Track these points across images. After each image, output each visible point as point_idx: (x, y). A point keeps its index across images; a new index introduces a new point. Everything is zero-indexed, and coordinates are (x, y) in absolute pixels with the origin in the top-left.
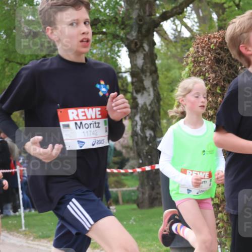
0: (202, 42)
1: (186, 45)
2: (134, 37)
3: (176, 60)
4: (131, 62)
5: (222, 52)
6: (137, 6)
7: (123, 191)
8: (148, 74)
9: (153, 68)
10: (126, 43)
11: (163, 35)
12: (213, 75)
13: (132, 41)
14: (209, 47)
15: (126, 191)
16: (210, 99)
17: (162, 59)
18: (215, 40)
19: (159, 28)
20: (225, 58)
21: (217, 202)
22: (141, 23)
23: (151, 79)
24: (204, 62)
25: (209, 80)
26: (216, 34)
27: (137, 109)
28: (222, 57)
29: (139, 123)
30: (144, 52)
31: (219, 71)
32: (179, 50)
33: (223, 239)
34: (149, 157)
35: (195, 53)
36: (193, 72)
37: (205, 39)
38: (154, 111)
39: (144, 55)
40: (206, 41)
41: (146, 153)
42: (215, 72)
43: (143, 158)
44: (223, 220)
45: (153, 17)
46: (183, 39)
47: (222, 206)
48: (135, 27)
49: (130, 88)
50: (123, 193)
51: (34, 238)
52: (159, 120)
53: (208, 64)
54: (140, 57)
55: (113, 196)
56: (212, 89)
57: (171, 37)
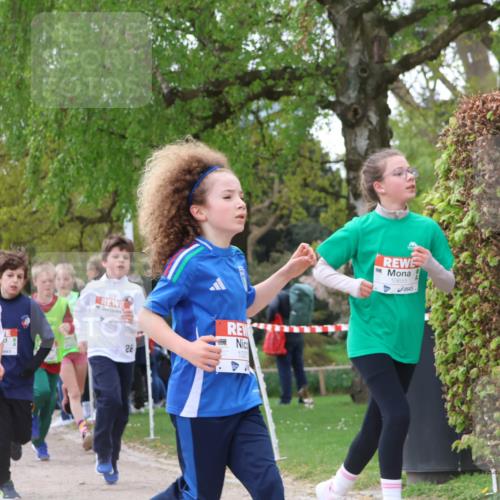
0: (471, 108)
1: (443, 114)
2: (353, 101)
3: (425, 139)
4: (346, 144)
6: (357, 46)
7: (327, 371)
10: (339, 112)
11: (404, 97)
13: (348, 108)
14: (484, 117)
15: (333, 371)
17: (402, 139)
18: (494, 105)
19: (395, 83)
22: (365, 75)
24: (474, 143)
30: (370, 127)
32: (431, 122)
35: (459, 127)
36: (455, 162)
37: (477, 103)
39: (370, 131)
40: (478, 106)
45: (385, 65)
46: (438, 104)
48: (355, 84)
49: (345, 190)
50: (328, 375)
51: (170, 453)
54: (361, 135)
55: (310, 379)
57: (418, 100)
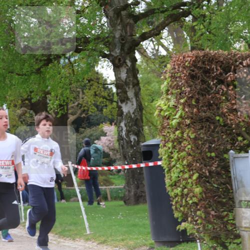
0: (178, 60)
1: (163, 62)
2: (118, 54)
3: (155, 74)
4: (115, 75)
5: (196, 69)
6: (119, 27)
7: (111, 188)
8: (131, 86)
9: (135, 81)
10: (111, 60)
11: (143, 53)
12: (189, 89)
13: (116, 58)
14: (184, 64)
15: (114, 188)
16: (187, 110)
17: (143, 74)
18: (189, 59)
19: (139, 46)
20: (198, 74)
21: (196, 201)
22: (124, 42)
23: (134, 91)
24: (180, 77)
25: (185, 93)
26: (190, 53)
27: (122, 117)
28: (196, 74)
29: (125, 129)
30: (127, 67)
31: (194, 86)
32: (157, 66)
33: (202, 235)
34: (134, 159)
35: (172, 69)
36: (171, 86)
37: (181, 58)
38: (137, 119)
39: (127, 69)
40: (181, 59)
41: (131, 155)
42: (190, 86)
43: (128, 160)
44: (201, 217)
45: (134, 37)
46: (161, 57)
47: (200, 205)
48: (119, 45)
49: (116, 98)
50: (112, 191)
52: (142, 127)
53: (184, 79)
54: (123, 71)
55: (102, 193)
56: (188, 101)
57: (150, 55)
